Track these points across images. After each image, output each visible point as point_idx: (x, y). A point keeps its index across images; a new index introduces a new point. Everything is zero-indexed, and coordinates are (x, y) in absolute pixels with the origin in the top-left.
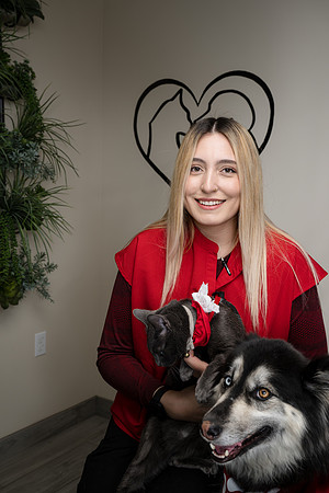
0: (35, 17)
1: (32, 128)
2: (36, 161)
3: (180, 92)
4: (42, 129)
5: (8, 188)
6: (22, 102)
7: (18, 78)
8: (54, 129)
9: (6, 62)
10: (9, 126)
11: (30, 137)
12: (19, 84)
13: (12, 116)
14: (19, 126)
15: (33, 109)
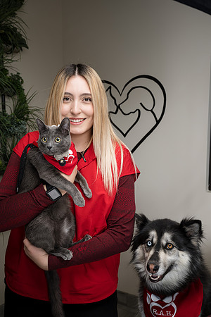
0: (23, 48)
1: (22, 112)
2: (25, 132)
3: (110, 88)
4: (28, 113)
5: (8, 149)
6: (16, 97)
7: (14, 83)
8: (35, 112)
9: (6, 74)
10: (8, 112)
11: (21, 117)
12: (14, 87)
13: (10, 106)
14: (15, 111)
15: (23, 101)
